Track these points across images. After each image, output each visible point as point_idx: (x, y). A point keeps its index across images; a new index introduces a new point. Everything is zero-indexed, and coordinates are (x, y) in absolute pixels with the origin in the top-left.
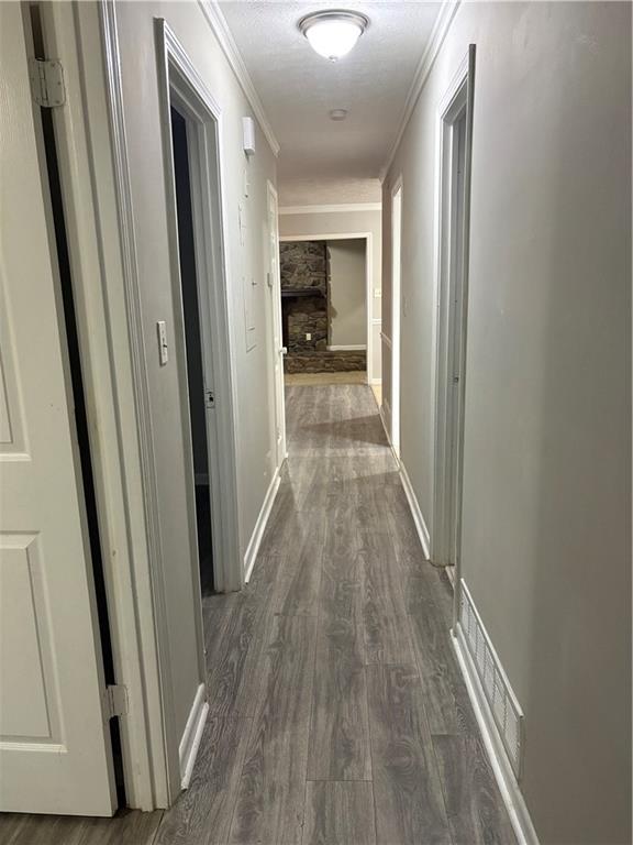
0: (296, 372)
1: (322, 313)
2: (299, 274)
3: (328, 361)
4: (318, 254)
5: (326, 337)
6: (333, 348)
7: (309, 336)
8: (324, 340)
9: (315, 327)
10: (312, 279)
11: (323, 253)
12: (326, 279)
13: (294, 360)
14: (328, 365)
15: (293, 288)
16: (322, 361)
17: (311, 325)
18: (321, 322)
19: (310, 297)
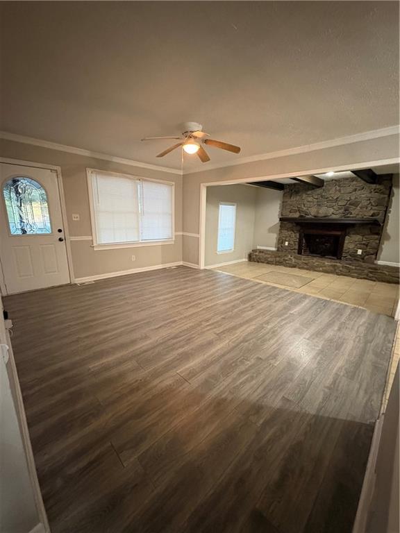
0: (342, 275)
1: (376, 236)
2: (361, 208)
3: (371, 272)
4: (383, 193)
5: (376, 254)
6: (380, 262)
7: (360, 252)
8: (374, 256)
9: (367, 246)
10: (372, 212)
11: (388, 192)
12: (386, 212)
13: (343, 267)
14: (371, 275)
15: (355, 217)
16: (366, 271)
17: (364, 244)
18: (373, 243)
19: (367, 224)
